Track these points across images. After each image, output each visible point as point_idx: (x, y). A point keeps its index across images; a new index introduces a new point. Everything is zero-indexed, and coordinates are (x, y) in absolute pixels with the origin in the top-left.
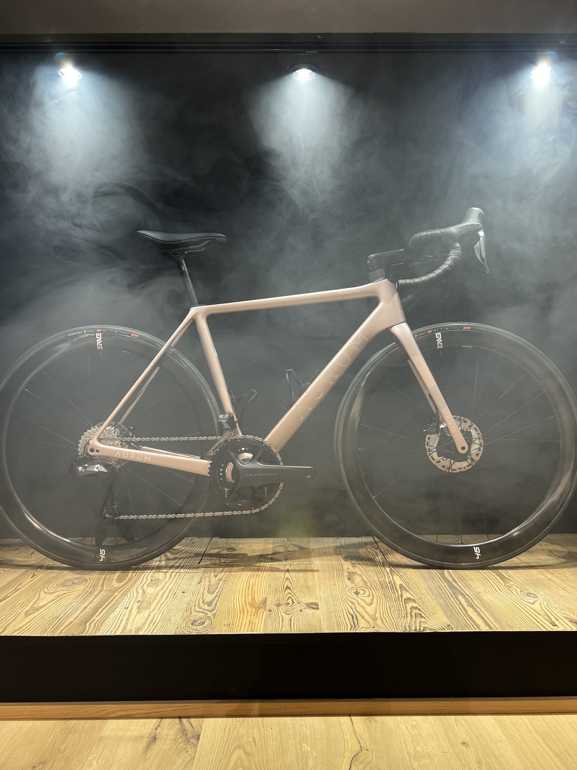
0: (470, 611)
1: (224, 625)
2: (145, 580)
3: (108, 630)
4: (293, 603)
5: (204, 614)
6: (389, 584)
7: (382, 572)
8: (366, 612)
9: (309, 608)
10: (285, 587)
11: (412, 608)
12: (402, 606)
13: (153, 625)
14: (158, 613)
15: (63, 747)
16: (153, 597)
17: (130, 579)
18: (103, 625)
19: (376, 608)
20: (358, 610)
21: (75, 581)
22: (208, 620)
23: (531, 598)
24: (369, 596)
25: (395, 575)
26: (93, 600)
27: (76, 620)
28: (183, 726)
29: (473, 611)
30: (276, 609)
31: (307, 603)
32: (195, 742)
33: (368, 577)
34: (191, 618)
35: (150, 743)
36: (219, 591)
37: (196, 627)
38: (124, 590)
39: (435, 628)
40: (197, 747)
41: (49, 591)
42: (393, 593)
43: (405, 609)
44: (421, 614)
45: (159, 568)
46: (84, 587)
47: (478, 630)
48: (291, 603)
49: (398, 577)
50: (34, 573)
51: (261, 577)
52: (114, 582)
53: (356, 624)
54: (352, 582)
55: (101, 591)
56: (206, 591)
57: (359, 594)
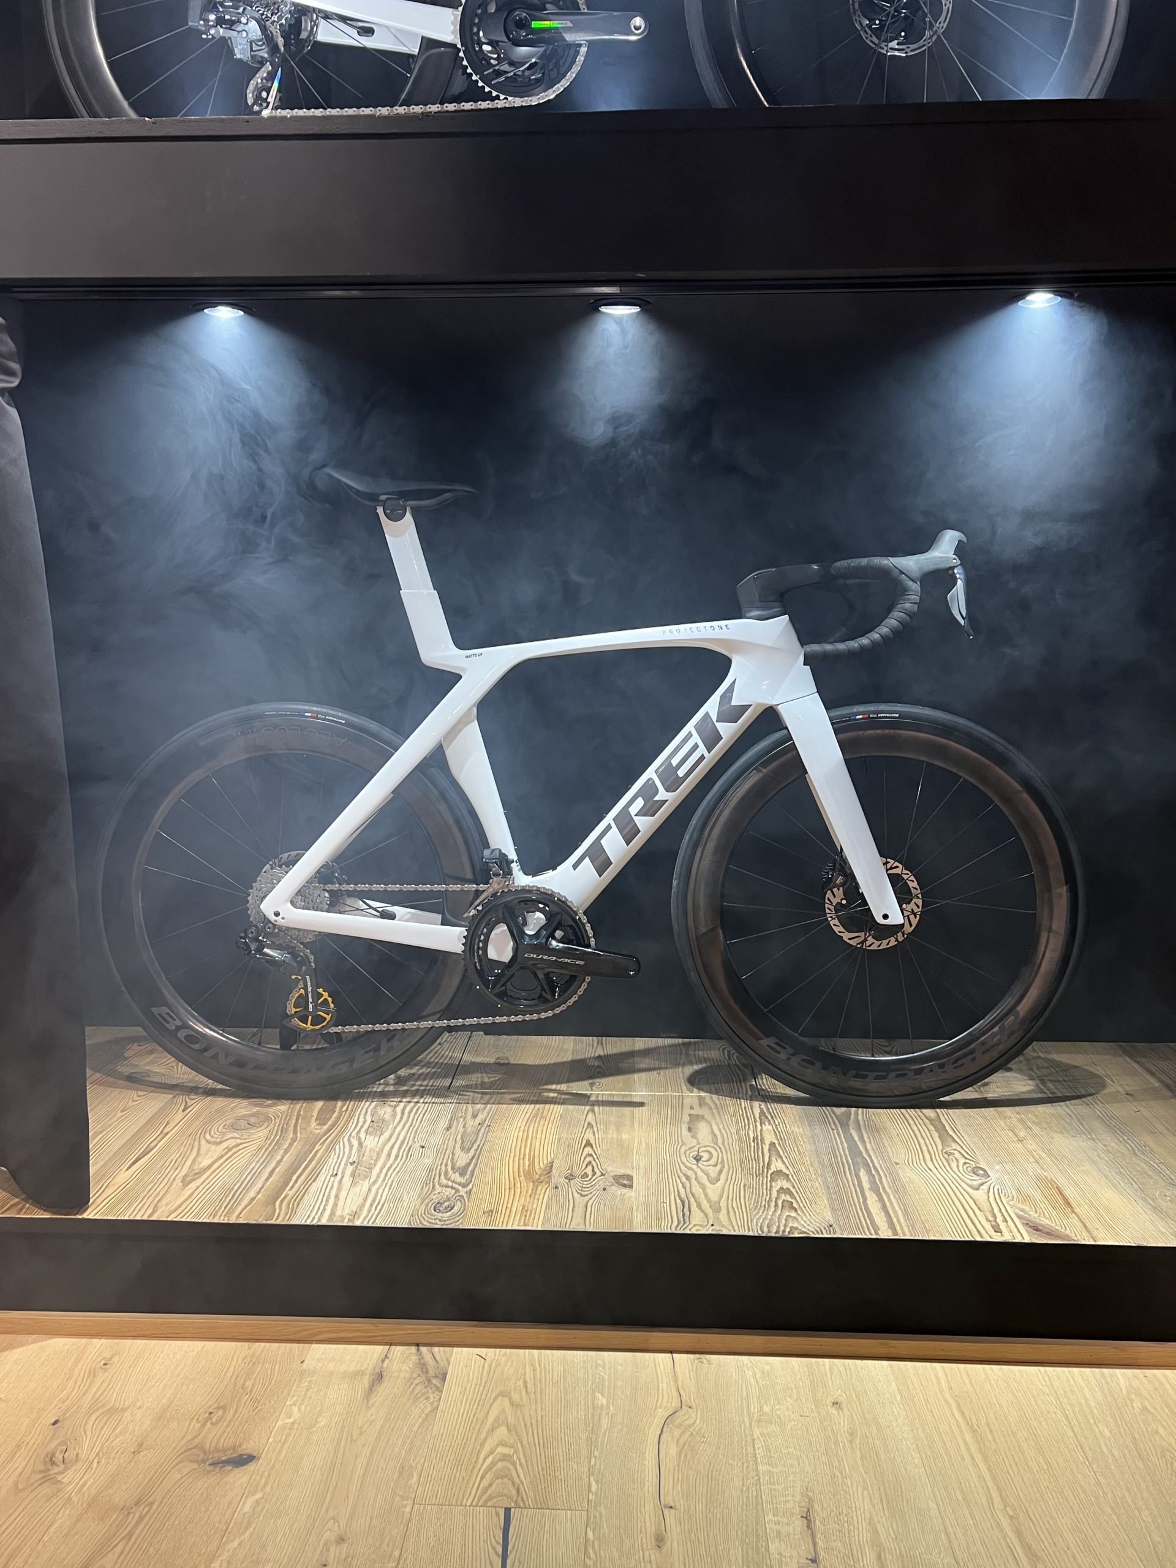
0: (872, 1200)
1: (484, 1213)
2: (362, 1120)
3: (309, 1216)
4: (594, 1173)
5: (453, 1191)
6: (754, 1141)
7: (747, 1116)
8: (706, 1195)
9: (617, 1185)
10: (584, 1142)
11: (782, 1190)
12: (765, 1187)
13: (376, 1209)
14: (383, 1187)
15: (249, 1384)
16: (376, 1154)
17: (338, 1118)
18: (300, 1206)
19: (723, 1189)
20: (694, 1191)
21: (253, 1120)
22: (459, 1202)
23: (978, 1178)
24: (716, 1165)
25: (766, 1123)
26: (283, 1158)
27: (260, 1196)
28: (423, 1358)
29: (877, 1199)
30: (566, 1184)
31: (616, 1176)
32: (438, 1385)
33: (721, 1127)
34: (434, 1197)
35: (373, 1383)
36: (479, 1146)
37: (440, 1215)
38: (330, 1139)
39: (809, 1230)
40: (441, 1392)
41: (213, 1140)
42: (756, 1160)
43: (769, 1192)
44: (792, 1203)
45: (383, 1096)
46: (266, 1132)
47: (874, 1236)
48: (590, 1173)
49: (770, 1127)
50: (186, 1102)
51: (548, 1119)
52: (313, 1124)
53: (687, 1218)
54: (694, 1137)
55: (294, 1140)
56: (458, 1145)
57: (700, 1159)
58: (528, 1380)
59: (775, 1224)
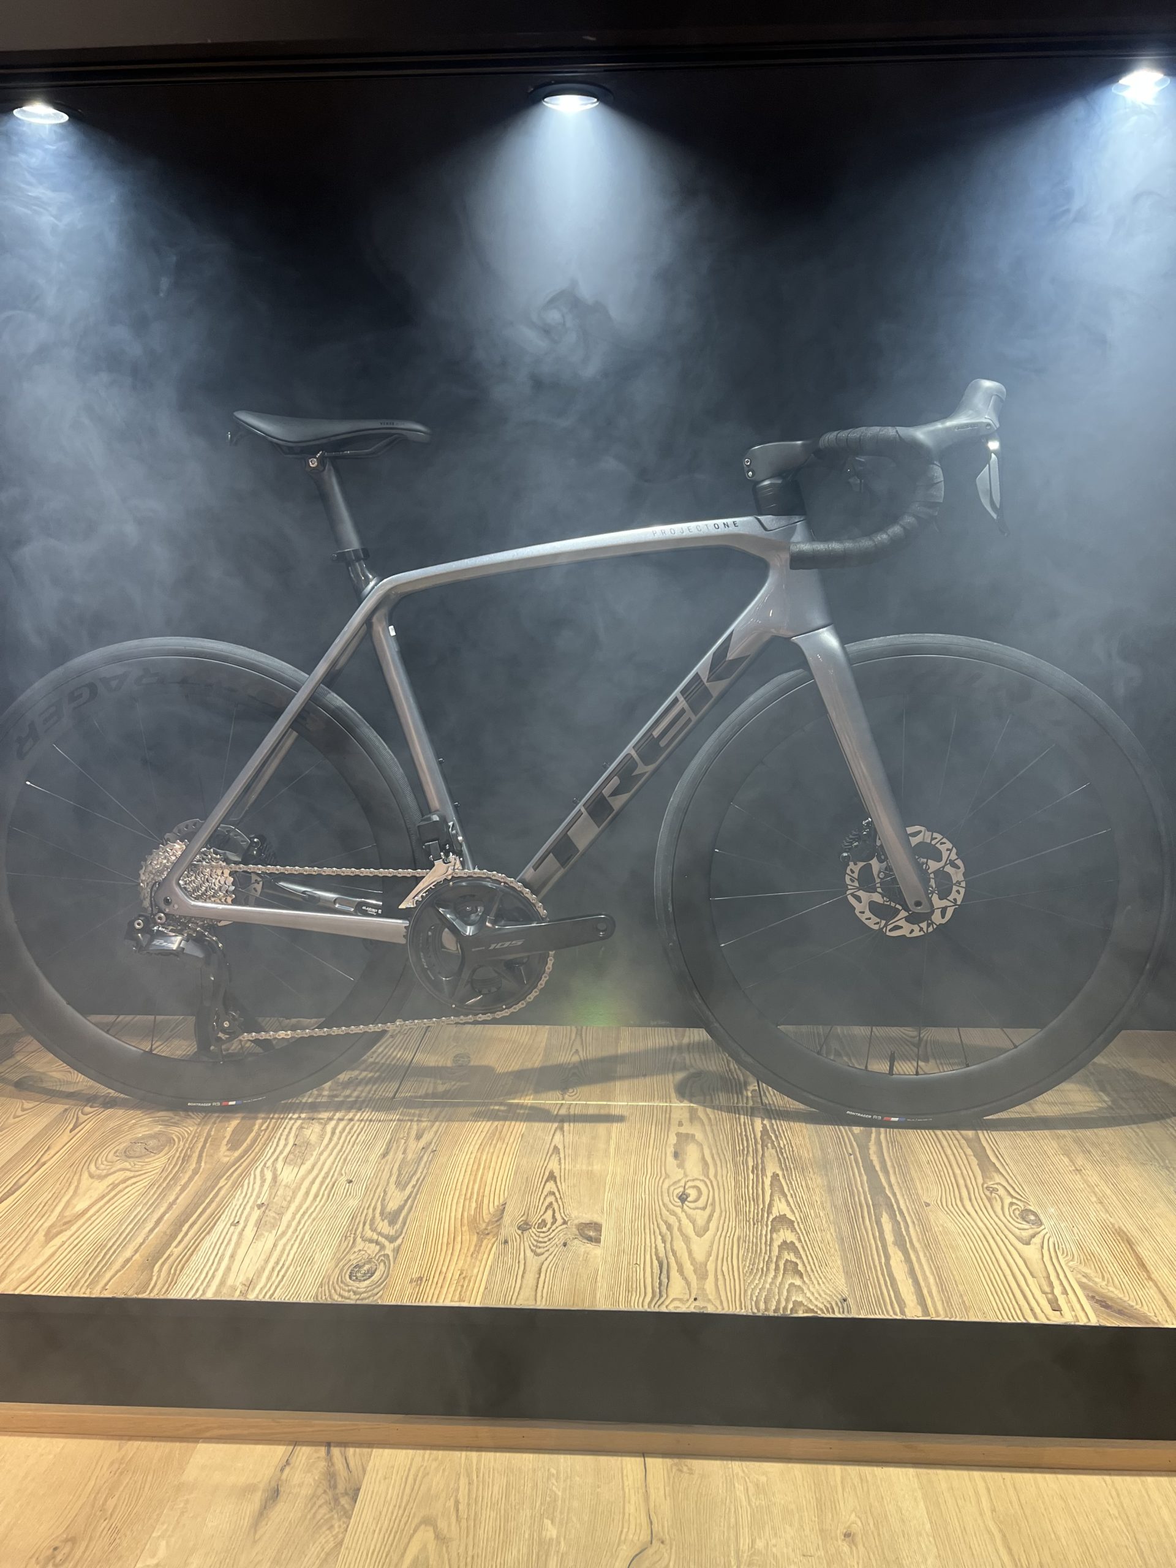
0: (896, 1258)
1: (411, 1282)
2: (282, 1142)
3: (193, 1287)
4: (554, 1220)
5: (378, 1248)
6: (753, 1172)
7: (746, 1136)
8: (690, 1252)
9: (581, 1238)
10: (547, 1174)
11: (786, 1246)
12: (764, 1240)
13: (278, 1275)
14: (292, 1242)
15: (111, 1503)
16: (291, 1193)
17: (255, 1140)
18: (184, 1271)
19: (712, 1243)
20: (675, 1248)
21: (152, 1143)
22: (382, 1264)
23: (1028, 1226)
25: (769, 1145)
26: (177, 1198)
27: (137, 1255)
28: (333, 1464)
29: (903, 1258)
30: (518, 1237)
31: (580, 1224)
32: (346, 1506)
33: (714, 1150)
34: (353, 1257)
35: (266, 1502)
36: (418, 1180)
37: (356, 1284)
38: (239, 1171)
39: (816, 1306)
40: (350, 1519)
41: (98, 1172)
42: (754, 1200)
43: (768, 1248)
44: (797, 1265)
45: (314, 1107)
46: (164, 1160)
47: (899, 1317)
48: (549, 1221)
49: (774, 1151)
50: (77, 1118)
51: (506, 1141)
52: (223, 1148)
53: (663, 1288)
54: (681, 1166)
55: (195, 1172)
56: (394, 1178)
57: (686, 1200)
58: (461, 1500)
59: (774, 1297)
